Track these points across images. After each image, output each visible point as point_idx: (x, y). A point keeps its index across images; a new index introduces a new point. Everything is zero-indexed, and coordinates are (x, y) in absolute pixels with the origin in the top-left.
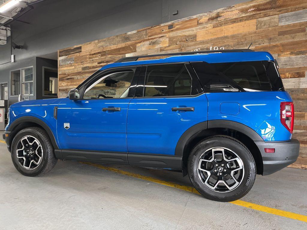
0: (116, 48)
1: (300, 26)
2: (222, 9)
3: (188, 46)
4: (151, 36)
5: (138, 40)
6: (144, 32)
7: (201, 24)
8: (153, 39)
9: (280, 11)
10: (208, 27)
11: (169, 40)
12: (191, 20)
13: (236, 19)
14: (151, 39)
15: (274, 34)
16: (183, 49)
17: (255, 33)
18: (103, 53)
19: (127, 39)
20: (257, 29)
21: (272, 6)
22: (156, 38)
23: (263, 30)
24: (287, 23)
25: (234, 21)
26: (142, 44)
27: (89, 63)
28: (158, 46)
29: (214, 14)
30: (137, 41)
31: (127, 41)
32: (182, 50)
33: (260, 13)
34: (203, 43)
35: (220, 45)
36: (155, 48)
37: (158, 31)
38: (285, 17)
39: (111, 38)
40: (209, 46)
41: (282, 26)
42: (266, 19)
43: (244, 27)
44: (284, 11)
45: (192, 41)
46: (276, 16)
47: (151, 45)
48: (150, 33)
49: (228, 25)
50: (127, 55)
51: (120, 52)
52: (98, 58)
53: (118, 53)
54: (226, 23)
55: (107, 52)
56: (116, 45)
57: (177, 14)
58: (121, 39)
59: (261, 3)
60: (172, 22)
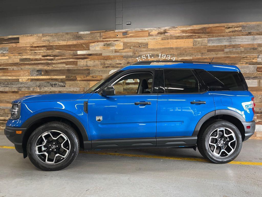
0: (66, 44)
1: (221, 48)
2: (168, 27)
3: (141, 51)
4: (105, 39)
5: (92, 40)
6: (98, 35)
7: (152, 35)
8: (107, 41)
9: (209, 36)
10: (157, 39)
11: (123, 44)
12: (143, 31)
13: (178, 36)
14: (106, 41)
15: (205, 51)
16: (136, 53)
17: (192, 48)
18: (49, 48)
19: (79, 37)
20: (193, 46)
21: (203, 31)
22: (111, 41)
23: (198, 47)
24: (213, 44)
25: (178, 38)
26: (96, 44)
27: (30, 55)
28: (113, 48)
29: (162, 30)
30: (90, 41)
31: (80, 39)
32: (135, 53)
33: (196, 35)
34: (153, 50)
35: (167, 54)
36: (110, 49)
37: (112, 35)
38: (212, 40)
39: (59, 34)
40: (158, 53)
41: (210, 46)
42: (199, 39)
43: (184, 43)
44: (211, 36)
45: (144, 48)
46: (206, 39)
47: (105, 46)
48: (104, 36)
49: (173, 40)
50: (79, 52)
51: (70, 49)
52: (43, 52)
53: (69, 49)
54: (172, 37)
55: (54, 47)
56: (66, 42)
57: (130, 24)
58: (72, 37)
59: (196, 28)
60: (126, 30)
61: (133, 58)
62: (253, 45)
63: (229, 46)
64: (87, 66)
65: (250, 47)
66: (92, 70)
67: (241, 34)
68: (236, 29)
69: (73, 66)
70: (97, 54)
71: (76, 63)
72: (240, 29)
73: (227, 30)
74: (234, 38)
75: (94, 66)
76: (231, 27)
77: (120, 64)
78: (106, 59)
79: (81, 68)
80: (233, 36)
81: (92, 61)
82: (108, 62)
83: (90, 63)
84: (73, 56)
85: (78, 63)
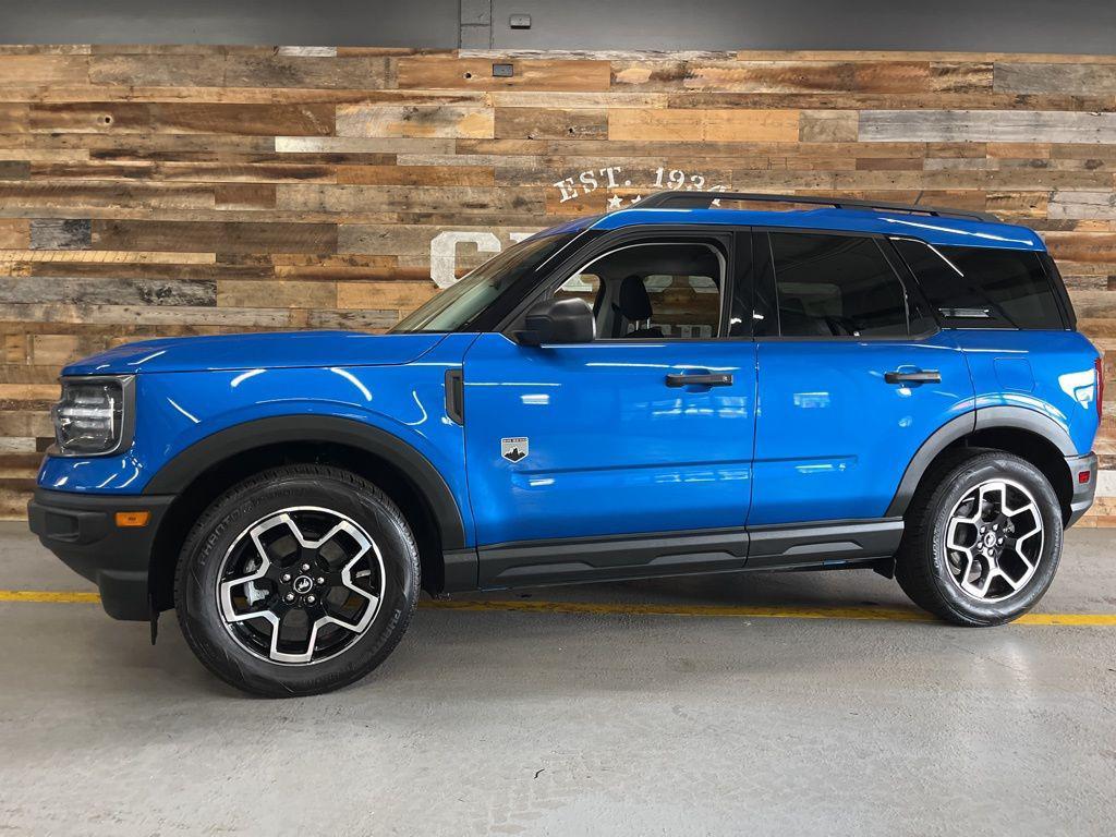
0: (214, 100)
1: (911, 154)
2: (697, 53)
3: (576, 153)
4: (410, 86)
5: (345, 88)
6: (379, 65)
7: (625, 85)
8: (422, 98)
9: (863, 101)
10: (649, 101)
11: (496, 118)
12: (584, 63)
13: (740, 95)
14: (414, 98)
15: (846, 164)
16: (555, 158)
17: (797, 149)
18: (129, 113)
19: (287, 73)
20: (801, 140)
21: (843, 80)
22: (438, 98)
23: (819, 147)
24: (881, 138)
25: (737, 102)
26: (364, 108)
27: (29, 145)
28: (448, 130)
29: (669, 63)
30: (340, 94)
31: (285, 82)
32: (550, 161)
33: (811, 96)
34: (630, 149)
35: (689, 169)
36: (430, 136)
37: (445, 73)
38: (876, 120)
39: (179, 50)
40: (654, 163)
41: (867, 145)
42: (825, 114)
43: (763, 125)
44: (872, 103)
45: (592, 138)
46: (853, 113)
47: (412, 123)
48: (406, 72)
49: (717, 108)
50: (284, 145)
51: (239, 124)
52: (95, 131)
53: (231, 124)
54: (711, 100)
55: (155, 111)
56: (215, 89)
57: (527, 28)
58: (244, 68)
59: (814, 65)
60: (511, 52)
61: (540, 179)
62: (1033, 147)
63: (944, 148)
64: (325, 212)
65: (1022, 155)
66: (349, 231)
67: (990, 100)
68: (973, 79)
69: (253, 206)
70: (370, 154)
71: (266, 193)
72: (986, 79)
73: (939, 83)
74: (964, 118)
75: (357, 212)
76: (955, 70)
77: (483, 206)
78: (415, 183)
79: (294, 220)
80: (960, 108)
81: (350, 188)
82: (426, 196)
83: (337, 195)
84: (252, 158)
85: (281, 195)
